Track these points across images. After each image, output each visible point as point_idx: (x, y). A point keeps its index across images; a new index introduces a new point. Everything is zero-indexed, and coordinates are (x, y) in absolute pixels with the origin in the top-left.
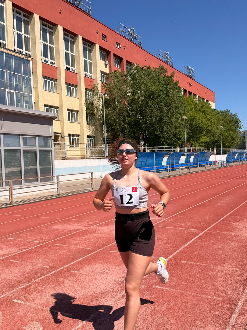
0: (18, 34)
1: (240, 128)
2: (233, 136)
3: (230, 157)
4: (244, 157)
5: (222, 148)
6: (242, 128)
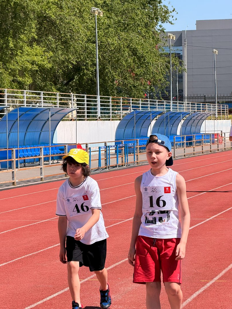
1: (165, 19)
2: (140, 51)
3: (129, 131)
4: (178, 133)
5: (99, 97)
6: (170, 19)
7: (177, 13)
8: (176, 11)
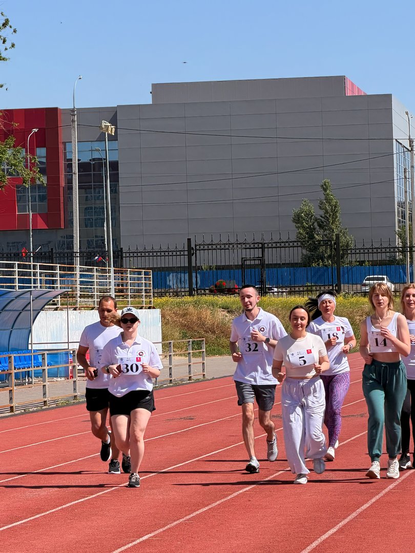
7: (15, 31)
8: (11, 27)
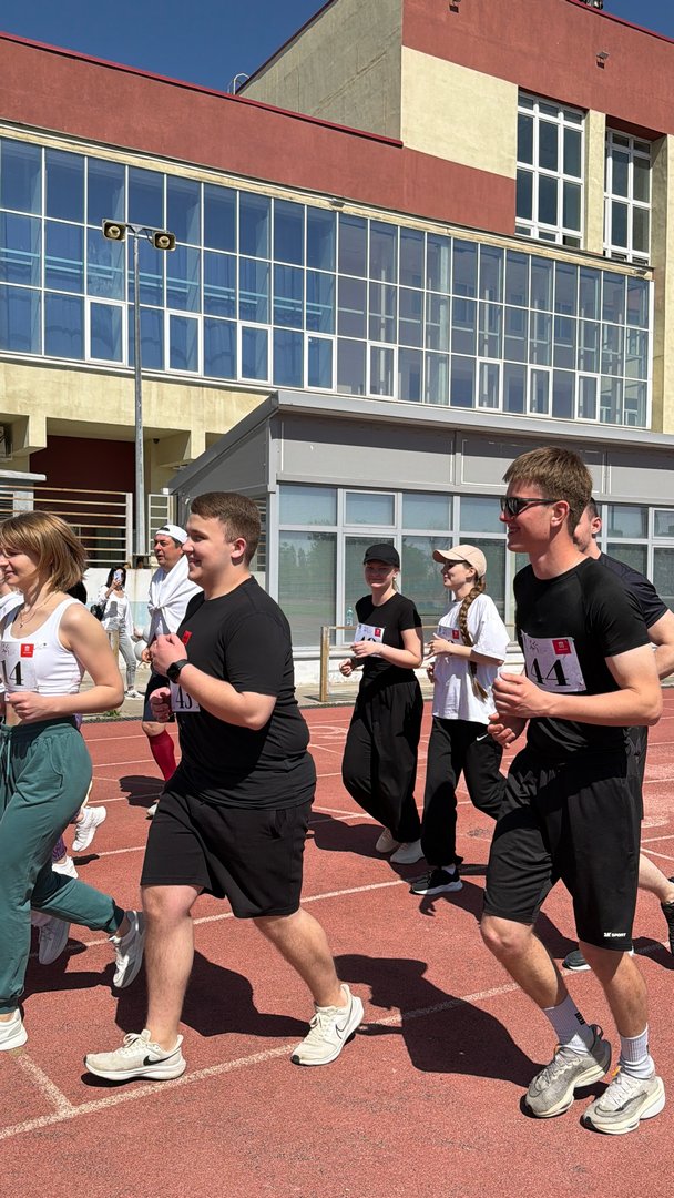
0: (615, 204)
